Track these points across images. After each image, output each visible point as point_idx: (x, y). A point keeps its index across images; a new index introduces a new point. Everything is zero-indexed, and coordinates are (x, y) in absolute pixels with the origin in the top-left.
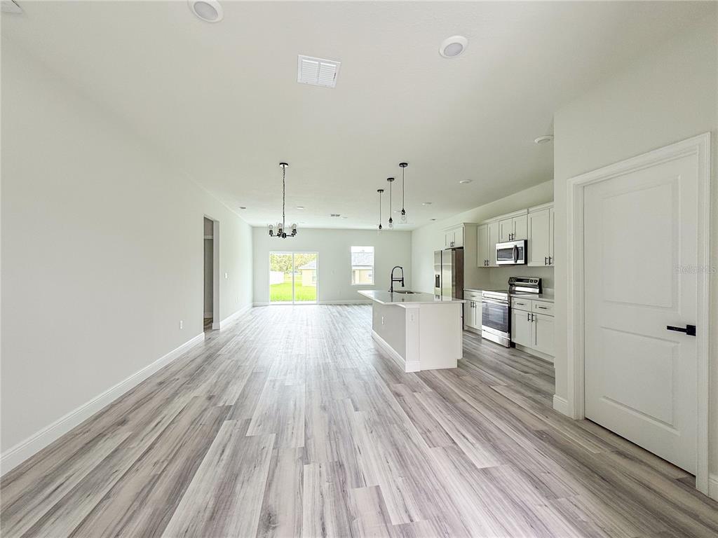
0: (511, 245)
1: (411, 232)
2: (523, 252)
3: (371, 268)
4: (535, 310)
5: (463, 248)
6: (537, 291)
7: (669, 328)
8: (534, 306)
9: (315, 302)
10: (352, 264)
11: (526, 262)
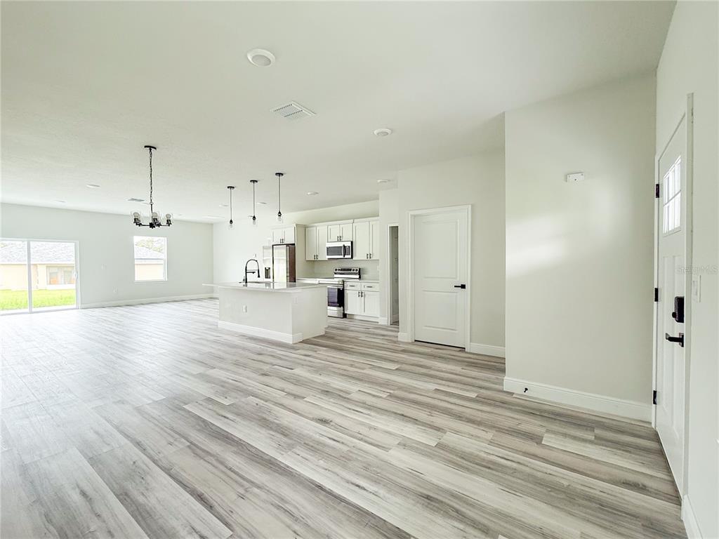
0: (341, 244)
1: (212, 224)
2: (348, 250)
3: (162, 262)
4: (363, 289)
5: (294, 244)
6: (358, 276)
7: (455, 286)
8: (363, 286)
9: (75, 306)
10: (135, 257)
11: (352, 257)
